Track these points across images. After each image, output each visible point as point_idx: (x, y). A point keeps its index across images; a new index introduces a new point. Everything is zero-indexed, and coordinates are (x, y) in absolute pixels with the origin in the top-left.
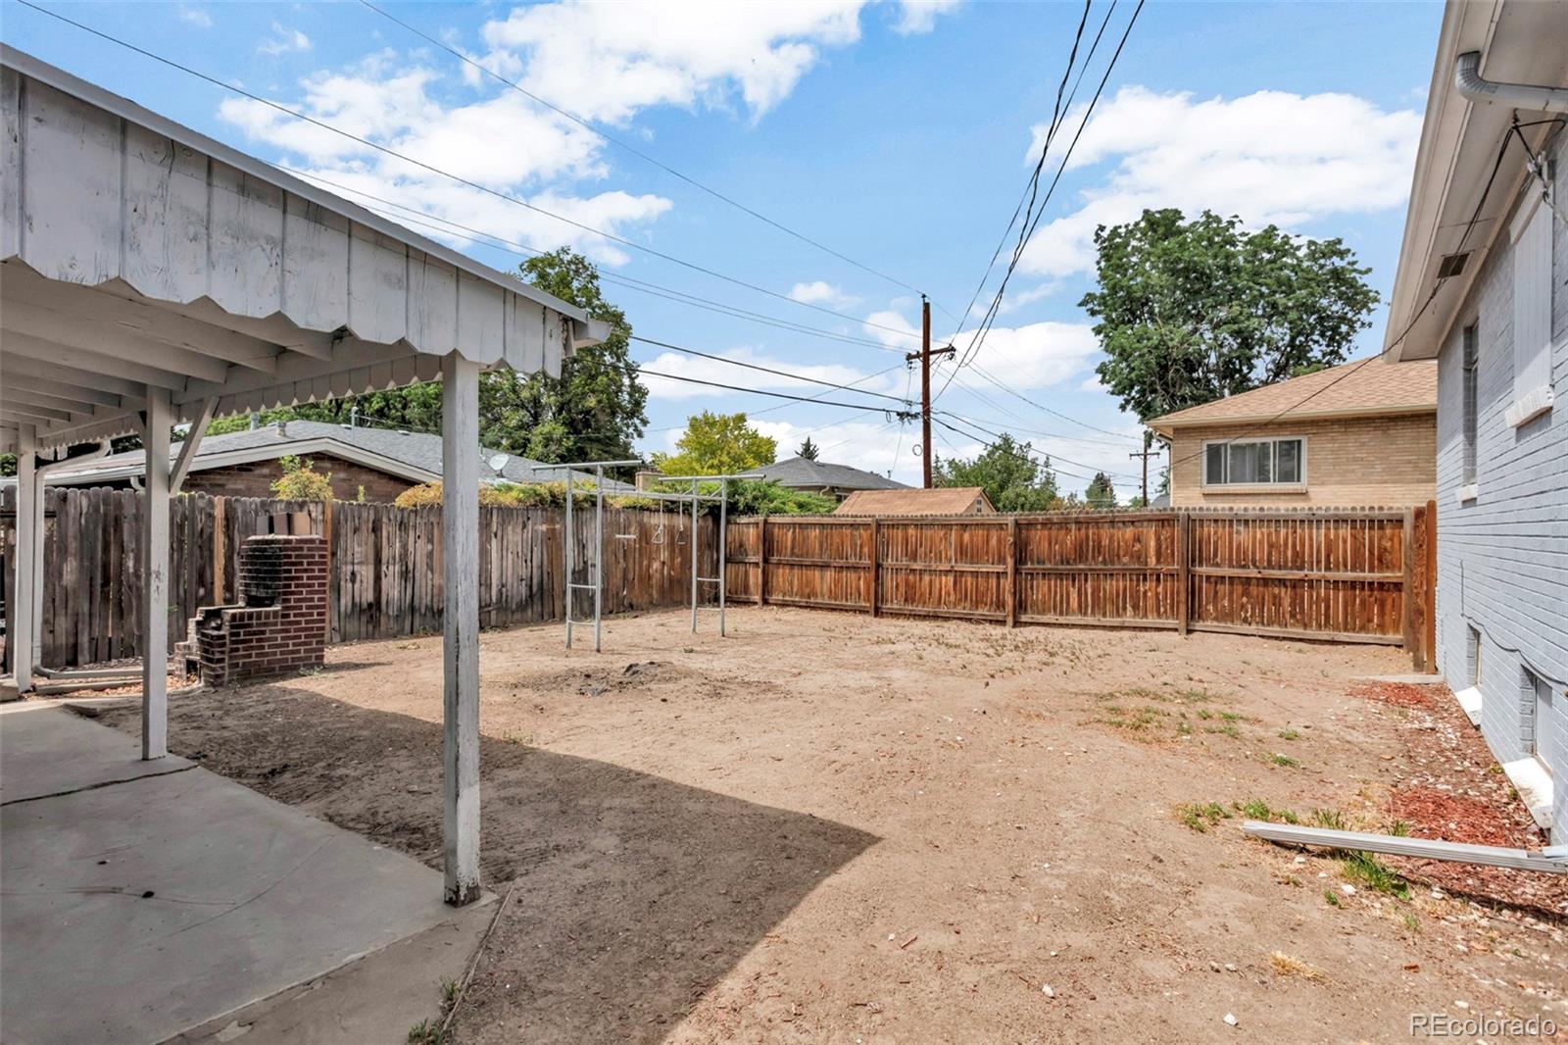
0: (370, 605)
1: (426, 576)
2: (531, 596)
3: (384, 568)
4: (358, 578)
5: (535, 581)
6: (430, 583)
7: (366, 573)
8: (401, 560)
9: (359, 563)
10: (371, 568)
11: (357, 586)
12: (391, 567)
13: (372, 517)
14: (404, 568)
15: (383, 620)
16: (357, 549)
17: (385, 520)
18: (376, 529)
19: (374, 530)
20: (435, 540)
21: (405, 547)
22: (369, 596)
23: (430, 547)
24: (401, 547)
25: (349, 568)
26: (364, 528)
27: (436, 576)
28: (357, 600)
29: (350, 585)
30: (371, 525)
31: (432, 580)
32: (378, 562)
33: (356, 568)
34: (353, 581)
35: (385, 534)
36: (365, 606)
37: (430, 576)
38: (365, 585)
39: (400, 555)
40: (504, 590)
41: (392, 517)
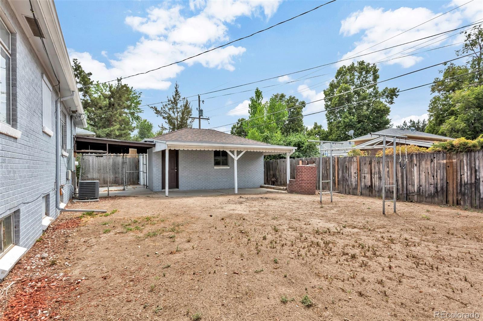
0: (370, 186)
1: (387, 179)
2: (437, 192)
3: (373, 175)
4: (366, 178)
5: (439, 186)
6: (389, 181)
7: (368, 176)
8: (378, 173)
9: (367, 174)
10: (370, 175)
11: (366, 180)
12: (375, 176)
13: (369, 160)
14: (380, 176)
15: (374, 191)
16: (365, 169)
17: (373, 161)
18: (370, 163)
19: (370, 164)
20: (390, 166)
21: (379, 169)
22: (369, 184)
23: (388, 169)
24: (378, 169)
25: (364, 175)
26: (367, 163)
27: (391, 179)
28: (366, 184)
29: (364, 180)
30: (369, 163)
31: (389, 180)
32: (371, 174)
33: (366, 175)
34: (365, 179)
35: (373, 165)
36: (368, 186)
37: (388, 179)
38: (368, 180)
39: (378, 172)
40: (421, 187)
41: (375, 160)
